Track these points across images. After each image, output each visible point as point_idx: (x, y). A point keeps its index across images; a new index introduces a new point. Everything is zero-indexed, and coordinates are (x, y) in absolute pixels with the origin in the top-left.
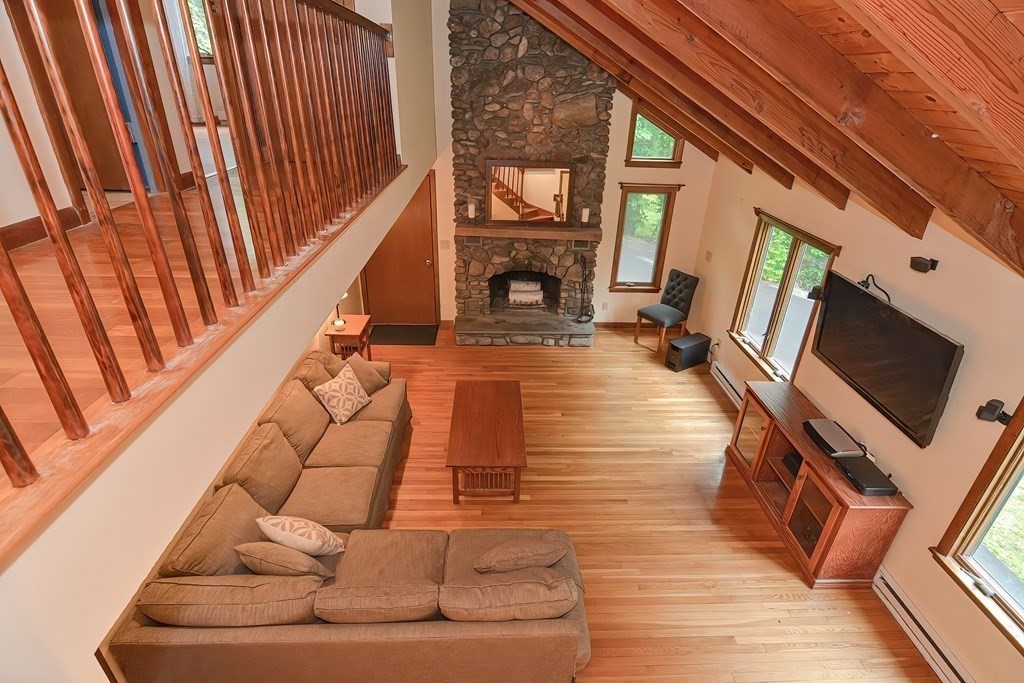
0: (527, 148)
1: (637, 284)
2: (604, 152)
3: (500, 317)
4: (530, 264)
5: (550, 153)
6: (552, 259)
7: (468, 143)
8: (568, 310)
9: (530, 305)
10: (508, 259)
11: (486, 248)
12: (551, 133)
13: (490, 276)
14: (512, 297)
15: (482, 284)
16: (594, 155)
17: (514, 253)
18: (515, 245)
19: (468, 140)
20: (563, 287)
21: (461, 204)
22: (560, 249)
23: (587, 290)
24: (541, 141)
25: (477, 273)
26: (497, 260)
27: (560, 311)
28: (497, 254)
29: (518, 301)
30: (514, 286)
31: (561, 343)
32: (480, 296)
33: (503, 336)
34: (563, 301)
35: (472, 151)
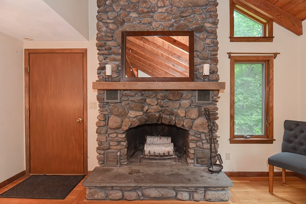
0: (154, 24)
1: (252, 136)
2: (215, 23)
3: (135, 167)
4: (160, 117)
5: (172, 25)
6: (179, 111)
7: (108, 21)
8: (199, 161)
9: (163, 157)
10: (141, 113)
11: (123, 104)
12: (172, 11)
13: (126, 128)
14: (148, 149)
15: (120, 136)
16: (207, 25)
17: (146, 108)
18: (147, 100)
19: (108, 18)
20: (191, 138)
21: (102, 68)
22: (185, 102)
23: (213, 141)
24: (164, 18)
25: (115, 125)
26: (132, 114)
27: (190, 161)
28: (132, 109)
29: (152, 153)
30: (149, 139)
31: (196, 196)
32: (118, 147)
33: (135, 189)
34: (192, 151)
35: (111, 26)
